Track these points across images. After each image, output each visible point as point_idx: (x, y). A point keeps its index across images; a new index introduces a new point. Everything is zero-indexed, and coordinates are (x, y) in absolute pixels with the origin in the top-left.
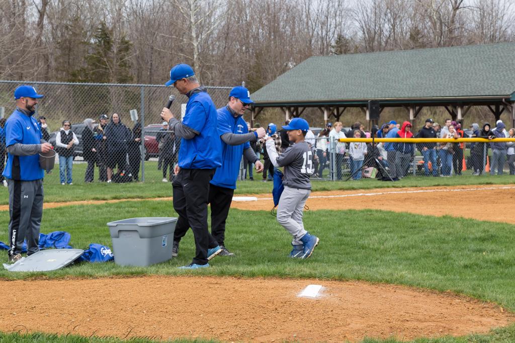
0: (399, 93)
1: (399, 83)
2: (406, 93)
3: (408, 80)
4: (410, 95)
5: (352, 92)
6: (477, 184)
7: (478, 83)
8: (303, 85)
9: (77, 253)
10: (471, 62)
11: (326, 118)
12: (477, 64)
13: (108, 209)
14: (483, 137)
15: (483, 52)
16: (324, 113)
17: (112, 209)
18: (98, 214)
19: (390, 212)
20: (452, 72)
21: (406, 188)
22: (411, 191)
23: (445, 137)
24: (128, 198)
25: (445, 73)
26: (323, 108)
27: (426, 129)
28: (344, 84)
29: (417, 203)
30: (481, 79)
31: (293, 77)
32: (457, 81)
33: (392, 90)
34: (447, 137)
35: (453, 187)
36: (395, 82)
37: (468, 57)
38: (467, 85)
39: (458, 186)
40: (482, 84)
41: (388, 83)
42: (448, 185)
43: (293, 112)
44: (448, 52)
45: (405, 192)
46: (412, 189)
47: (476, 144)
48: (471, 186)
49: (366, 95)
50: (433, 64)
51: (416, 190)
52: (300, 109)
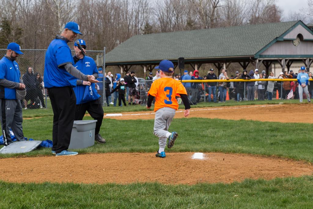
0: (189, 55)
1: (188, 50)
2: (193, 55)
3: (193, 48)
4: (195, 56)
5: (160, 55)
6: (246, 105)
7: (235, 48)
8: (130, 52)
9: (37, 143)
10: (230, 37)
11: (145, 71)
12: (233, 38)
13: (37, 121)
14: (243, 78)
15: (237, 30)
16: (143, 68)
17: (39, 122)
18: (32, 124)
19: (207, 119)
20: (219, 42)
21: (206, 108)
22: (210, 109)
23: (222, 79)
24: (44, 116)
25: (215, 43)
26: (143, 66)
27: (210, 75)
28: (155, 51)
29: (217, 115)
30: (236, 46)
31: (124, 47)
32: (222, 48)
33: (184, 54)
34: (223, 79)
35: (232, 107)
36: (186, 49)
37: (228, 33)
38: (228, 50)
39: (235, 106)
40: (237, 49)
41: (182, 50)
42: (230, 106)
43: (125, 69)
44: (216, 31)
45: (206, 110)
46: (209, 108)
47: (240, 83)
48: (243, 106)
49: (169, 57)
50: (207, 38)
51: (212, 108)
52: (129, 67)
